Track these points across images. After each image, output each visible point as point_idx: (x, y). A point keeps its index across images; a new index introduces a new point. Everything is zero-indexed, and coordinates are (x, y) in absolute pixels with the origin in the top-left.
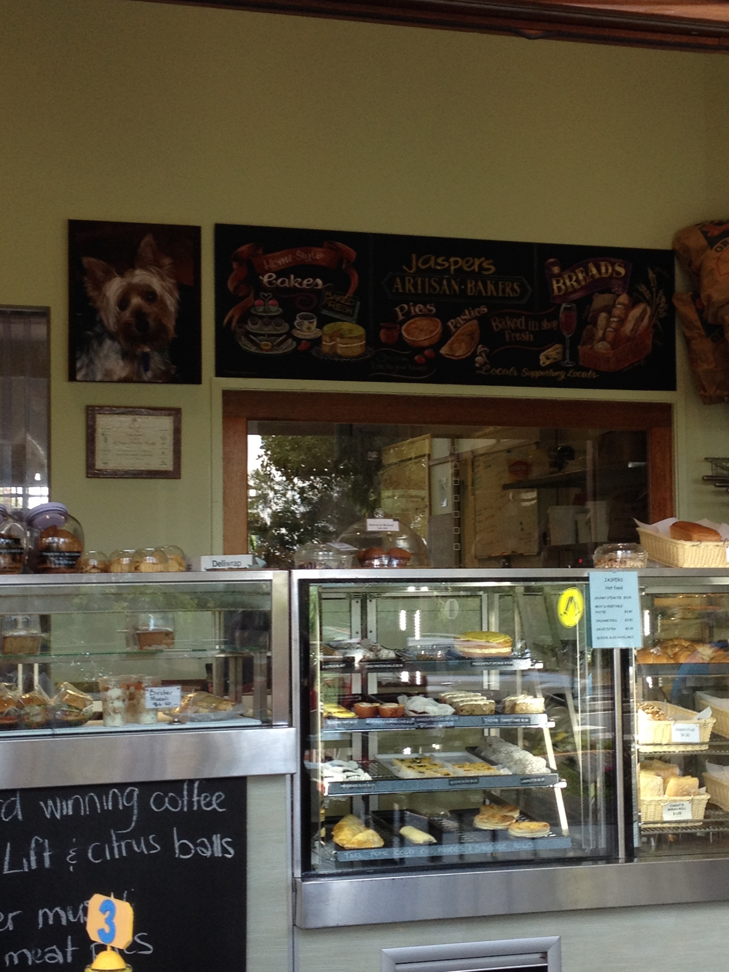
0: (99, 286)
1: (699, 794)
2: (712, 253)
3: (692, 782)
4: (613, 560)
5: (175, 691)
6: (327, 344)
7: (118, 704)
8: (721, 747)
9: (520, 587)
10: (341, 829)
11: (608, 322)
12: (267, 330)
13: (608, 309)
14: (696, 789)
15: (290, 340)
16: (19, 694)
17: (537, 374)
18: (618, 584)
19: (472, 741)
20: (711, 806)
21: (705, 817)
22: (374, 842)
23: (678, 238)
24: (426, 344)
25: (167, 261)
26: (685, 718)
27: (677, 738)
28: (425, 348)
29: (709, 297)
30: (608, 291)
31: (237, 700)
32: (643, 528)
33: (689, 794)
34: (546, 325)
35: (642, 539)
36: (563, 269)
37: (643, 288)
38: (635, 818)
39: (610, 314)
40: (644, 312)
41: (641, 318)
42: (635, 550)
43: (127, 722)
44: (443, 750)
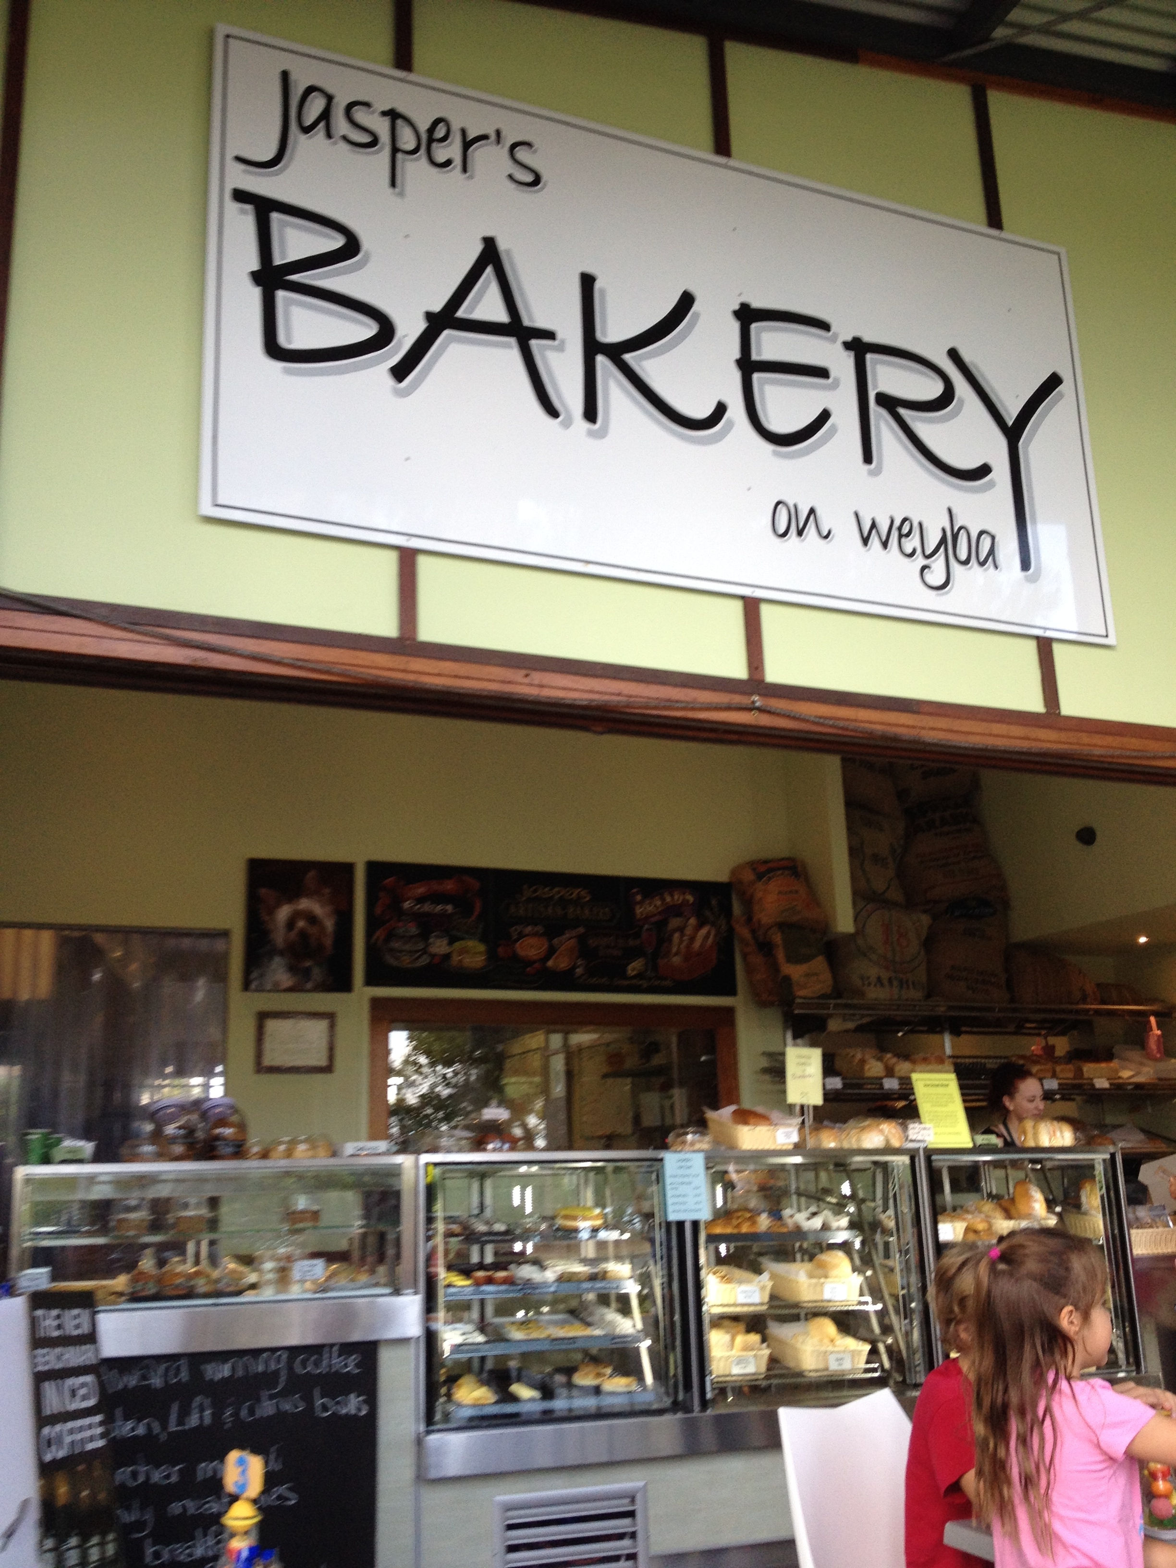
0: (271, 911)
1: (760, 1349)
2: (760, 885)
3: (755, 1338)
4: (684, 1142)
5: (320, 1263)
6: (455, 959)
7: (270, 1276)
8: (779, 1307)
9: (610, 1166)
10: (459, 1386)
11: (681, 941)
12: (407, 947)
13: (681, 929)
14: (758, 1345)
15: (425, 956)
16: (189, 1268)
17: (626, 983)
18: (689, 1164)
19: (574, 1304)
20: (773, 1361)
21: (768, 1369)
22: (486, 1399)
23: (734, 872)
24: (535, 958)
25: (327, 891)
26: (749, 1282)
27: (741, 1299)
28: (535, 962)
29: (759, 921)
30: (679, 914)
31: (372, 1272)
32: (711, 1115)
33: (752, 1350)
34: (631, 943)
35: (710, 1124)
36: (645, 897)
37: (708, 913)
38: (707, 1372)
39: (682, 935)
40: (709, 933)
41: (707, 937)
42: (703, 1134)
43: (278, 1292)
44: (551, 1312)
